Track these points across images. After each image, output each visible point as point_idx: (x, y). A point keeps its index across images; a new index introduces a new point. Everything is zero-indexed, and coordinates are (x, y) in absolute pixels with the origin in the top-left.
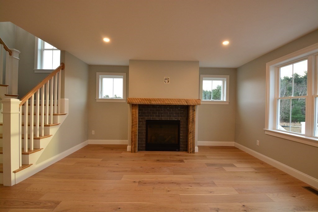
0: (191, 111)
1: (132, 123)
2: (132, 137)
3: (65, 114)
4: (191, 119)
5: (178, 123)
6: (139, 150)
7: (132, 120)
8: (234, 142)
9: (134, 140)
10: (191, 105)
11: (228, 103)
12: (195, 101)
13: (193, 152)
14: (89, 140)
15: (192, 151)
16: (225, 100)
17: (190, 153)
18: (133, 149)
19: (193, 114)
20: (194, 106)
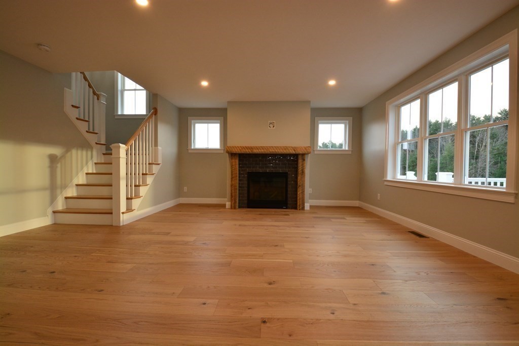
0: (300, 161)
1: (232, 175)
2: (231, 191)
3: (159, 164)
4: (300, 170)
5: (285, 175)
6: (240, 207)
7: (232, 172)
8: (358, 201)
9: (233, 194)
10: (300, 154)
11: (350, 153)
12: (304, 149)
13: (303, 208)
14: (181, 199)
15: (301, 207)
16: (347, 149)
17: (299, 210)
18: (233, 205)
19: (303, 165)
20: (303, 155)
